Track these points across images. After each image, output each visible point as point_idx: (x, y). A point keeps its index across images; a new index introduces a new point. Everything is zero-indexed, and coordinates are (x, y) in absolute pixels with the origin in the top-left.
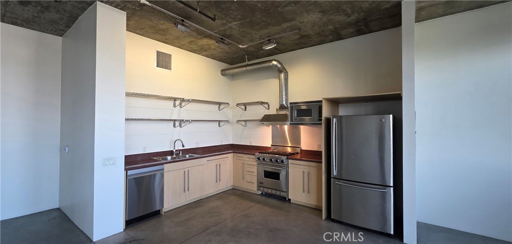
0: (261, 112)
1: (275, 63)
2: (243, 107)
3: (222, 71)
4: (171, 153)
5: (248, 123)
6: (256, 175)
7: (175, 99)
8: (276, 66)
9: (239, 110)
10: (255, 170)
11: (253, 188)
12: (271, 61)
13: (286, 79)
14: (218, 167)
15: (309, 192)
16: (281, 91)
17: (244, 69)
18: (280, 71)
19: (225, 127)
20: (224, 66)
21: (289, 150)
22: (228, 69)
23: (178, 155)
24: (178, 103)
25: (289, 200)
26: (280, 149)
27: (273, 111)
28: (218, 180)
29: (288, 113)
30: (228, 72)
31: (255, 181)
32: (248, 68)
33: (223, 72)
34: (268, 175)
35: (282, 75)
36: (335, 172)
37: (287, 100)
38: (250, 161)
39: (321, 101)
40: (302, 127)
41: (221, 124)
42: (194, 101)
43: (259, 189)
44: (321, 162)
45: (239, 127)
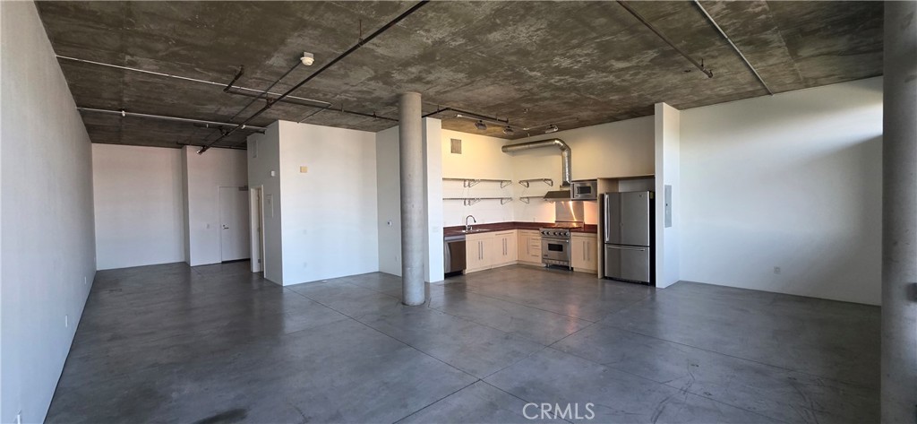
0: (545, 188)
1: (557, 142)
2: (526, 184)
3: (503, 147)
4: (464, 228)
5: (531, 200)
6: (540, 247)
7: (465, 180)
8: (559, 145)
9: (522, 187)
10: (539, 243)
11: (538, 261)
12: (554, 140)
13: (569, 157)
14: (505, 241)
15: (589, 259)
16: (564, 168)
17: (527, 146)
18: (563, 149)
19: (508, 204)
20: (505, 142)
21: (575, 225)
22: (509, 146)
23: (469, 229)
24: (467, 183)
25: (572, 268)
26: (565, 225)
27: (556, 188)
28: (505, 253)
29: (571, 189)
30: (509, 149)
31: (540, 254)
32: (531, 146)
33: (505, 148)
34: (551, 247)
35: (565, 153)
36: (607, 239)
37: (570, 177)
38: (534, 235)
39: (596, 180)
40: (585, 202)
41: (503, 201)
42: (482, 180)
43: (543, 262)
44: (596, 233)
45: (522, 204)
